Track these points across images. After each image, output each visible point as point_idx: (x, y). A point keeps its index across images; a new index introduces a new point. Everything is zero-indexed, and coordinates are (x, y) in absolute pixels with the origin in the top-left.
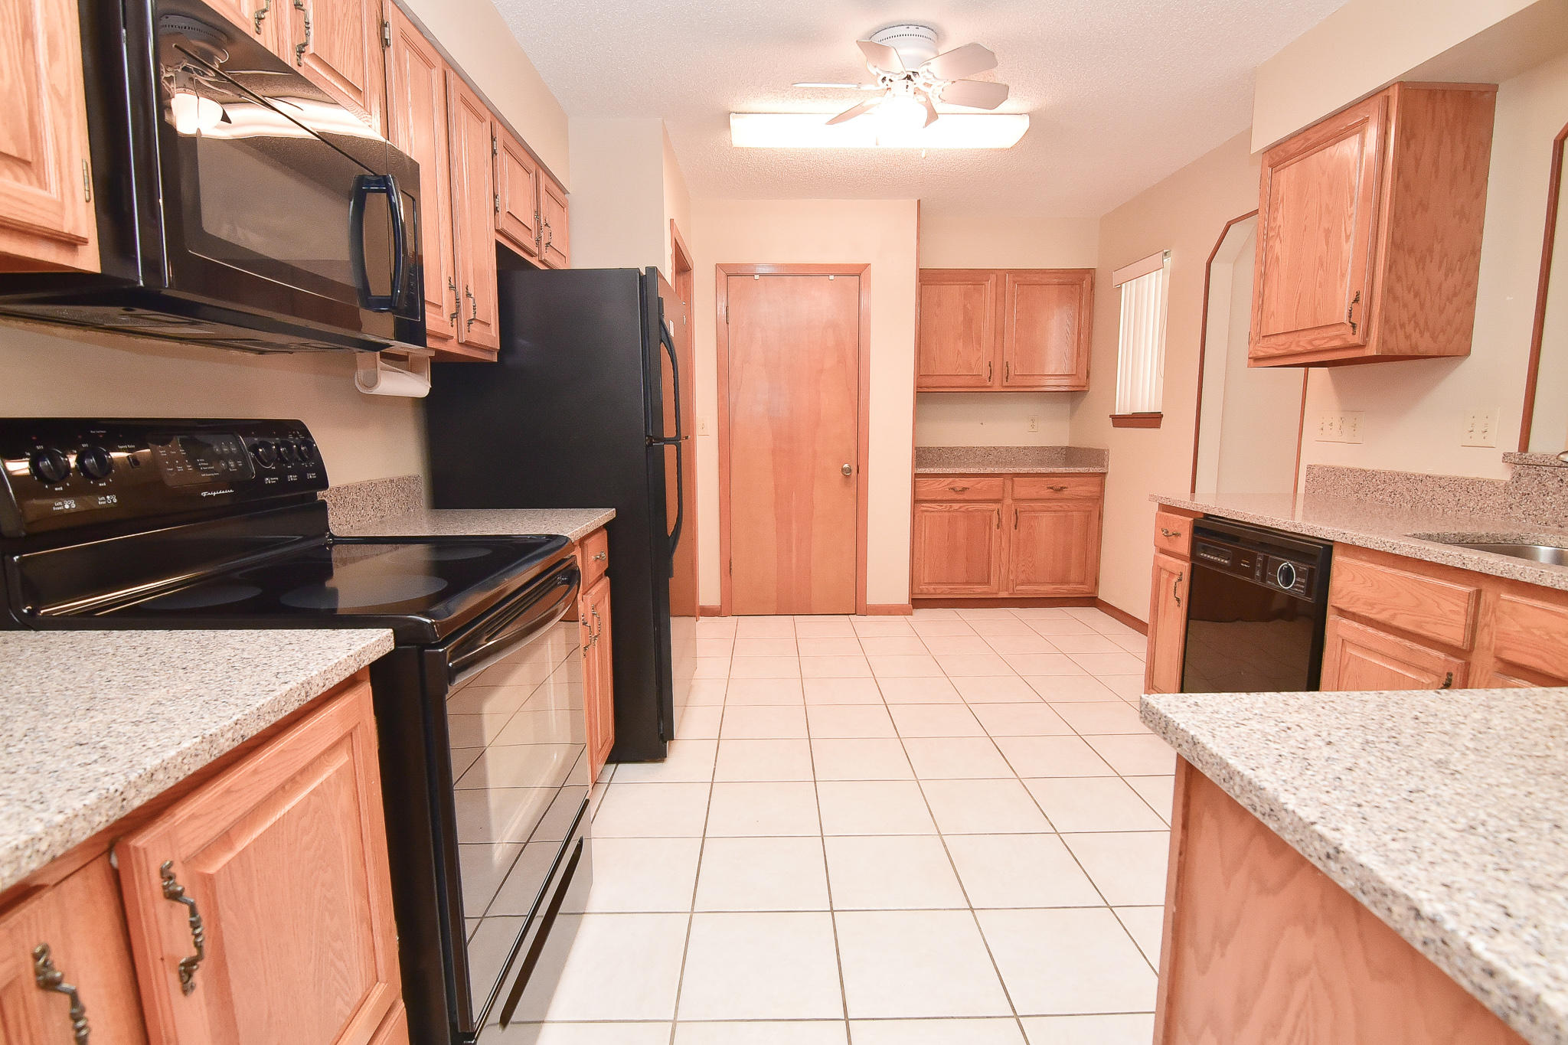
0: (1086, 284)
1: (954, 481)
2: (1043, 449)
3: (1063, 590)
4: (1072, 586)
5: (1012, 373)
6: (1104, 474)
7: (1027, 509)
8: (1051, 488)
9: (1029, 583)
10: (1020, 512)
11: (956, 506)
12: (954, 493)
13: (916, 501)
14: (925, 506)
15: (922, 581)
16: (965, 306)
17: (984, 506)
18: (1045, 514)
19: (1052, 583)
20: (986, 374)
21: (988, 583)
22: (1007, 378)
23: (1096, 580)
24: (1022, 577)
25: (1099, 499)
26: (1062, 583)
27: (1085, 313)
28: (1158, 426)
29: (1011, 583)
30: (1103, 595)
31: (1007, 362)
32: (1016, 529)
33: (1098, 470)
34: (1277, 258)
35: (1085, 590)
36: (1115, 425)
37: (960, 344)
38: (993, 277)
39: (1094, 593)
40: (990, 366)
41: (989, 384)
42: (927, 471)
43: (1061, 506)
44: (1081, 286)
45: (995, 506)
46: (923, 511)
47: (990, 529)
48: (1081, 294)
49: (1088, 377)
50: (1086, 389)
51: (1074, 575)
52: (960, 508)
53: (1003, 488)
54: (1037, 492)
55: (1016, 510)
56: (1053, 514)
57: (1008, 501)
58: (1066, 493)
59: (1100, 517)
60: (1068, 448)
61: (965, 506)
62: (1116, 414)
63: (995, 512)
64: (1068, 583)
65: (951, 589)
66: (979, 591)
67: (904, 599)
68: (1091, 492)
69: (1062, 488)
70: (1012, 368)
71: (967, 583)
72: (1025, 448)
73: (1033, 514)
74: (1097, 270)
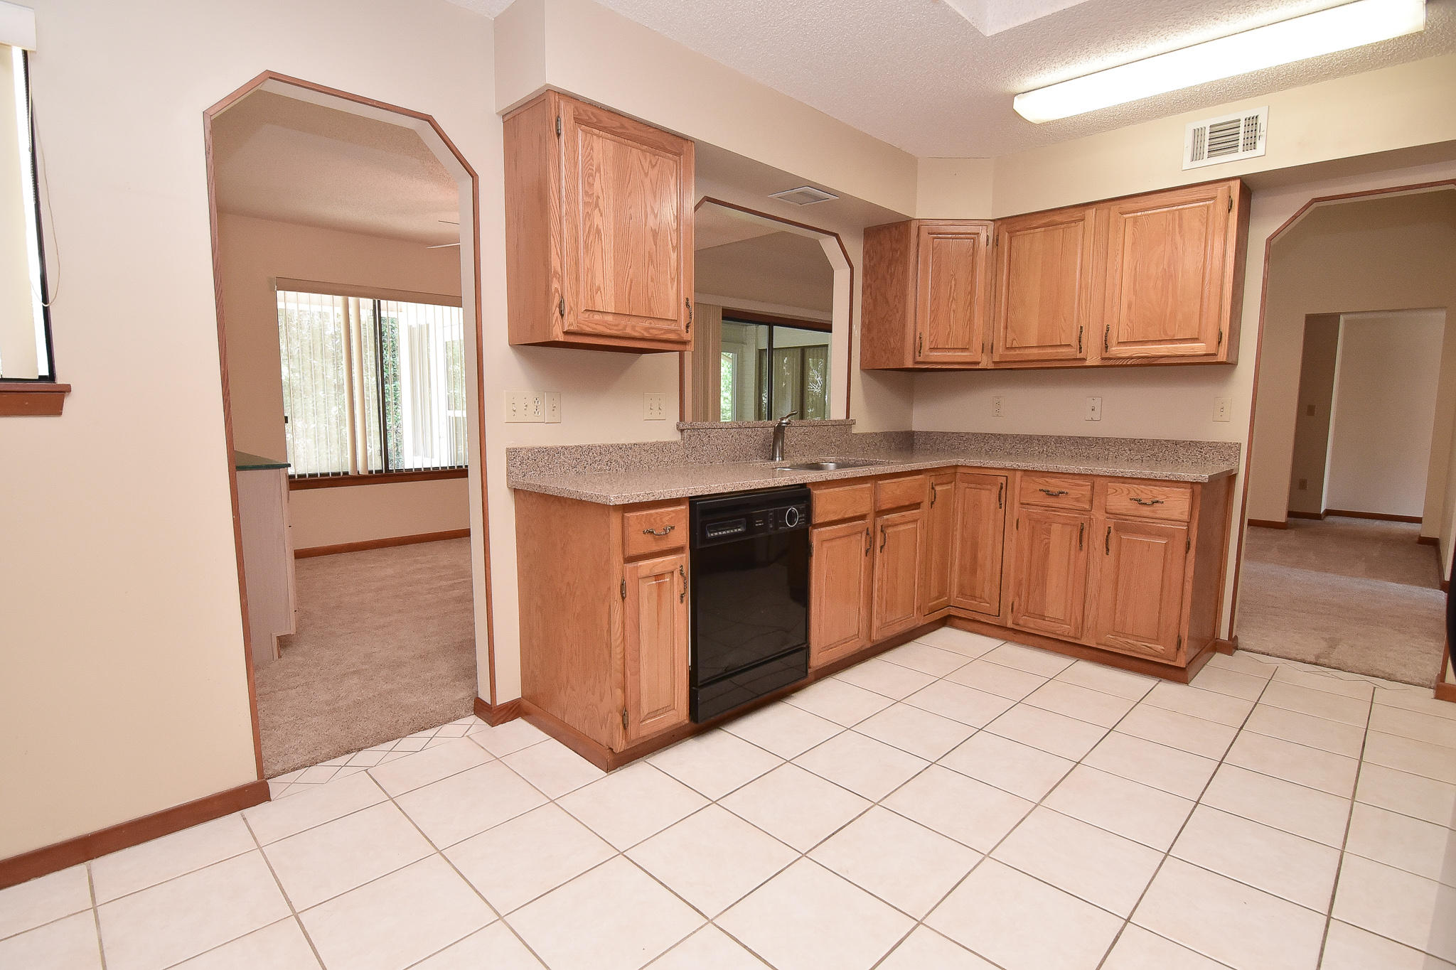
34: (598, 231)
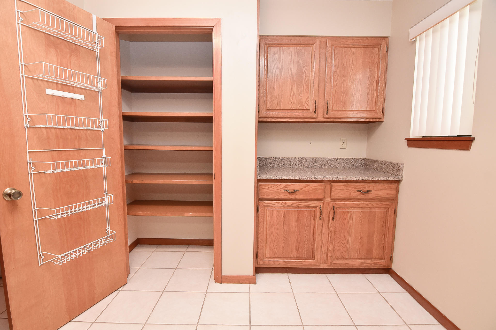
0: (383, 48)
1: (287, 185)
2: (349, 160)
3: (368, 263)
4: (373, 261)
5: (330, 109)
6: (398, 182)
7: (342, 205)
8: (360, 191)
9: (343, 258)
10: (337, 208)
11: (289, 203)
12: (287, 194)
13: (259, 199)
14: (266, 203)
15: (265, 256)
16: (298, 62)
17: (310, 203)
18: (355, 210)
19: (360, 259)
20: (312, 109)
21: (313, 258)
22: (327, 112)
23: (391, 256)
24: (338, 254)
25: (394, 200)
26: (366, 259)
27: (382, 66)
28: (468, 148)
29: (329, 258)
30: (394, 268)
31: (327, 101)
32: (333, 220)
33: (394, 178)
35: (383, 263)
36: (409, 146)
37: (295, 89)
38: (318, 42)
39: (389, 266)
40: (315, 103)
41: (314, 116)
42: (268, 177)
43: (367, 205)
44: (379, 49)
45: (317, 203)
46: (265, 206)
47: (314, 220)
48: (379, 55)
49: (383, 112)
50: (381, 120)
51: (376, 252)
52: (292, 204)
53: (324, 190)
54: (349, 194)
55: (334, 207)
56: (361, 210)
57: (328, 200)
58: (370, 195)
59: (395, 212)
60: (365, 159)
61: (295, 203)
62: (411, 137)
63: (318, 208)
64: (371, 259)
65: (286, 262)
66: (306, 263)
67: (249, 271)
68: (388, 194)
69: (367, 191)
70: (330, 105)
71: (297, 258)
72: (338, 159)
73: (345, 210)
74: (390, 39)
